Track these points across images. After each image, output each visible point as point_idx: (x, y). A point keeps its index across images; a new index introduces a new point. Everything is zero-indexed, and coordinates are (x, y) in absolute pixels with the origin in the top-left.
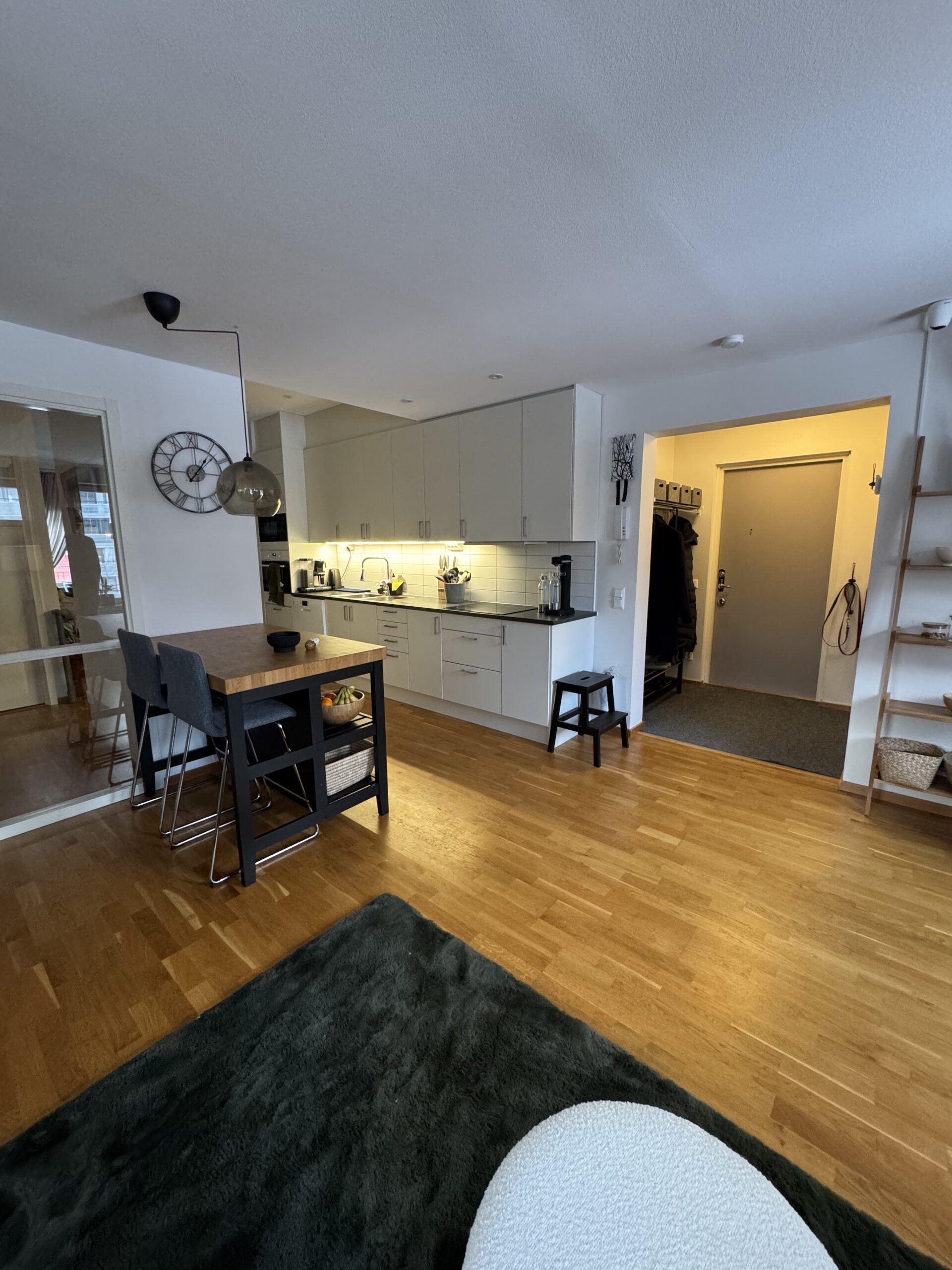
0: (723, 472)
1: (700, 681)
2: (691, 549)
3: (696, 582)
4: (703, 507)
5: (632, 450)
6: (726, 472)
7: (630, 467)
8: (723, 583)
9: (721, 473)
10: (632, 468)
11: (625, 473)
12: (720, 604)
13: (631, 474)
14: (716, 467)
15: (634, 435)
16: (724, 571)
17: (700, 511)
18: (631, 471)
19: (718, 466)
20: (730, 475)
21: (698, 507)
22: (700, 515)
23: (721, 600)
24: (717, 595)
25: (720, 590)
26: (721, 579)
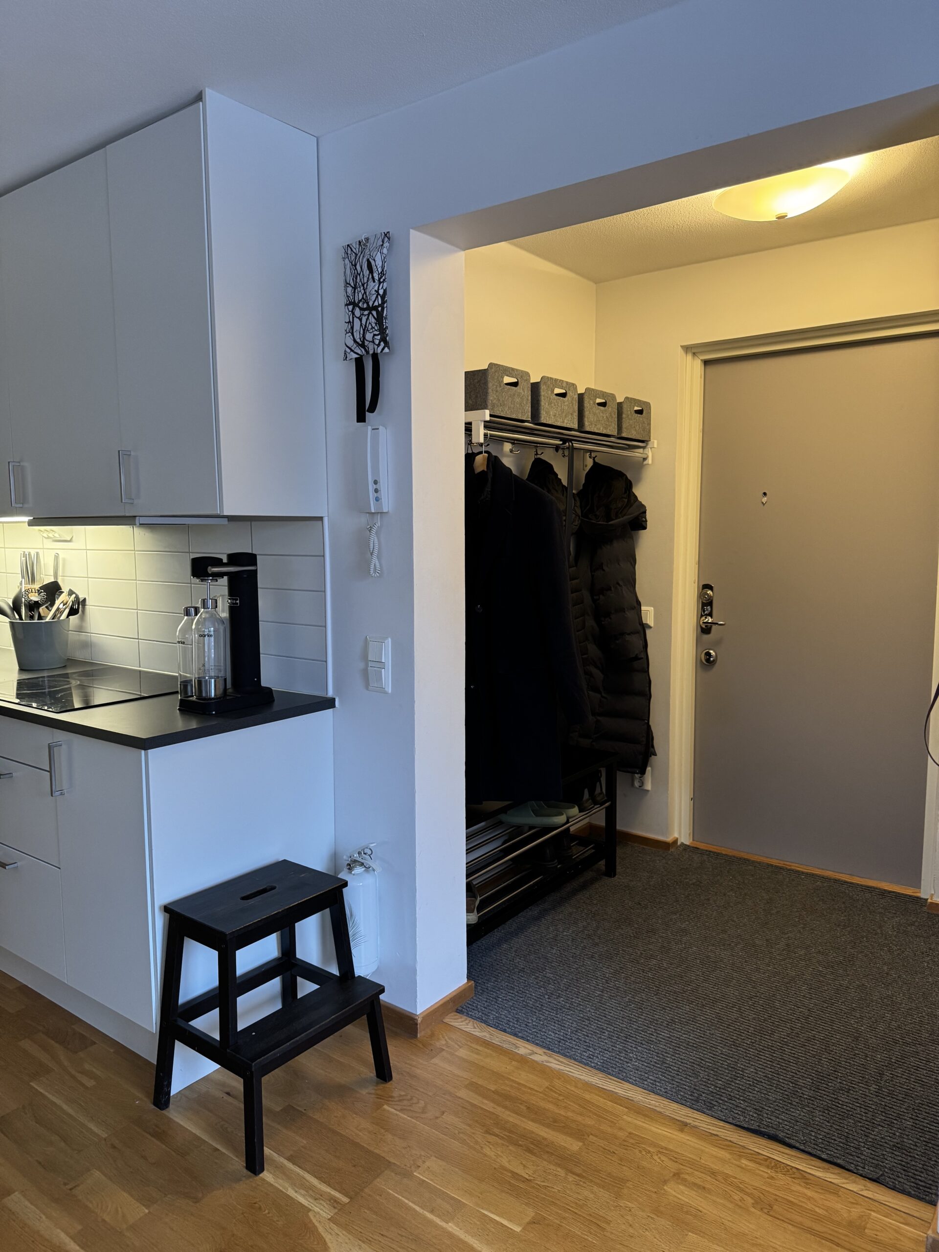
0: (698, 365)
1: (669, 839)
2: (632, 538)
3: (649, 614)
4: (654, 442)
5: (382, 274)
6: (706, 363)
7: (380, 319)
8: (710, 615)
9: (694, 367)
10: (387, 323)
11: (369, 336)
12: (706, 662)
13: (384, 339)
14: (680, 351)
15: (386, 235)
16: (710, 587)
17: (649, 452)
18: (383, 331)
19: (687, 349)
20: (713, 369)
21: (644, 442)
22: (649, 461)
23: (708, 654)
24: (698, 641)
25: (706, 630)
26: (706, 605)
